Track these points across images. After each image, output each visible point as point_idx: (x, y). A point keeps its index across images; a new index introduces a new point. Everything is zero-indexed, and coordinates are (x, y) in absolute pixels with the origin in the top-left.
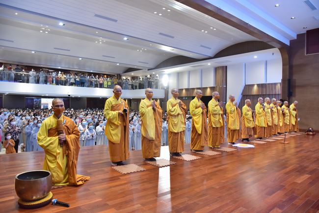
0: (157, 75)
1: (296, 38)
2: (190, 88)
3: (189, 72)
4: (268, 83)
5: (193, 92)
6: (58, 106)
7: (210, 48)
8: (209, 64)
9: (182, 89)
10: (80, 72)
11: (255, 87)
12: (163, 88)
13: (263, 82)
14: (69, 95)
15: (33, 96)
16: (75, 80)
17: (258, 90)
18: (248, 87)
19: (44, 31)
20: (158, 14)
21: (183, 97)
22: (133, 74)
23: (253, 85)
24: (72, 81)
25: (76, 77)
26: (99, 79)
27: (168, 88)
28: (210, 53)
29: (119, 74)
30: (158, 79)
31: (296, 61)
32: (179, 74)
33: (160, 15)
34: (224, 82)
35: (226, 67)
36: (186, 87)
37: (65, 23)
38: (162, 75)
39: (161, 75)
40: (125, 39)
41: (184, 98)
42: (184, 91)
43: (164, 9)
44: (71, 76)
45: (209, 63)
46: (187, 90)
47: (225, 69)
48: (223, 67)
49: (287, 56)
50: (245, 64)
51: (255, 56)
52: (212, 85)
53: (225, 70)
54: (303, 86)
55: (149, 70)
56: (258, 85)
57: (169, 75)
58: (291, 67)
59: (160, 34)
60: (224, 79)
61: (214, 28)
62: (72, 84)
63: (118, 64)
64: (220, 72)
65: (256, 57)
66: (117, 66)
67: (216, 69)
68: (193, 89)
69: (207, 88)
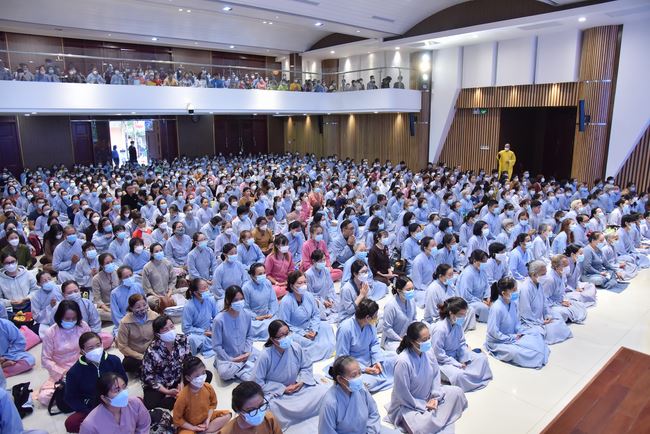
2: (498, 85)
3: (497, 45)
5: (505, 97)
9: (473, 90)
14: (191, 111)
15: (89, 117)
21: (472, 109)
22: (332, 52)
27: (430, 85)
29: (297, 54)
32: (464, 50)
34: (610, 68)
35: (621, 26)
36: (487, 84)
41: (475, 112)
42: (478, 94)
46: (486, 91)
52: (570, 76)
53: (615, 35)
55: (385, 40)
60: (611, 60)
63: (318, 24)
66: (317, 28)
67: (585, 35)
68: (508, 89)
69: (550, 85)
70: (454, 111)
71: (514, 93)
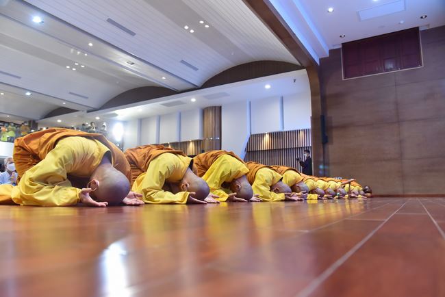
0: (105, 124)
1: (328, 55)
3: (160, 118)
4: (285, 130)
7: (196, 69)
8: (193, 100)
11: (267, 138)
13: (278, 128)
17: (271, 143)
18: (256, 138)
23: (262, 135)
27: (122, 145)
28: (196, 79)
29: (34, 121)
31: (331, 89)
32: (142, 121)
34: (217, 131)
35: (221, 107)
36: (155, 142)
38: (113, 121)
39: (110, 123)
40: (38, 19)
45: (193, 99)
47: (218, 110)
48: (215, 107)
49: (317, 81)
50: (250, 102)
51: (268, 84)
52: (197, 137)
54: (344, 127)
55: (88, 112)
56: (271, 134)
57: (125, 122)
58: (324, 99)
59: (110, 21)
60: (217, 126)
63: (28, 94)
64: (211, 115)
65: (268, 87)
69: (189, 142)
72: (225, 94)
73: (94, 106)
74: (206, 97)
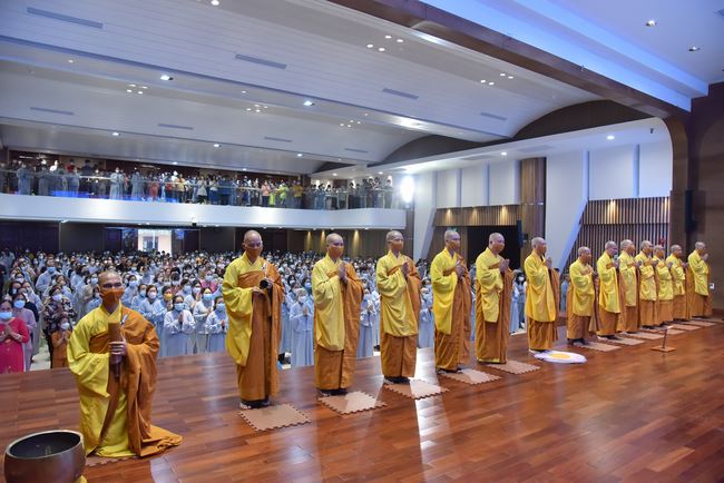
0: (390, 178)
1: (706, 93)
2: (463, 206)
3: (461, 171)
4: (641, 196)
5: (469, 217)
6: (110, 285)
7: (504, 119)
8: (504, 154)
9: (445, 210)
10: (220, 172)
11: (612, 207)
12: (402, 207)
13: (630, 194)
14: (194, 224)
15: (120, 225)
16: (208, 189)
17: (618, 215)
18: (596, 207)
19: (135, 90)
20: (376, 49)
21: (446, 227)
22: (335, 174)
23: (606, 202)
24: (202, 191)
25: (211, 183)
26: (260, 187)
27: (413, 206)
28: (505, 129)
29: (306, 175)
30: (391, 185)
31: (706, 149)
32: (438, 176)
33: (382, 50)
34: (540, 193)
35: (545, 159)
36: (454, 206)
37: (173, 75)
38: (401, 176)
39: (398, 176)
40: (308, 103)
42: (449, 213)
43: (388, 37)
44: (200, 183)
45: (503, 152)
46: (456, 211)
47: (541, 164)
48: (537, 159)
49: (683, 137)
50: (588, 153)
51: (610, 135)
52: (512, 201)
53: (541, 166)
55: (369, 166)
56: (619, 202)
57: (417, 176)
58: (693, 163)
59: (386, 90)
60: (540, 185)
61: (508, 75)
62: (200, 200)
63: (300, 155)
64: (530, 170)
65: (611, 138)
66: (299, 158)
67: (522, 164)
68: (470, 209)
69: (500, 207)
70: (432, 230)
71: (475, 213)
72: (546, 147)
73: (375, 160)
74: (521, 150)
